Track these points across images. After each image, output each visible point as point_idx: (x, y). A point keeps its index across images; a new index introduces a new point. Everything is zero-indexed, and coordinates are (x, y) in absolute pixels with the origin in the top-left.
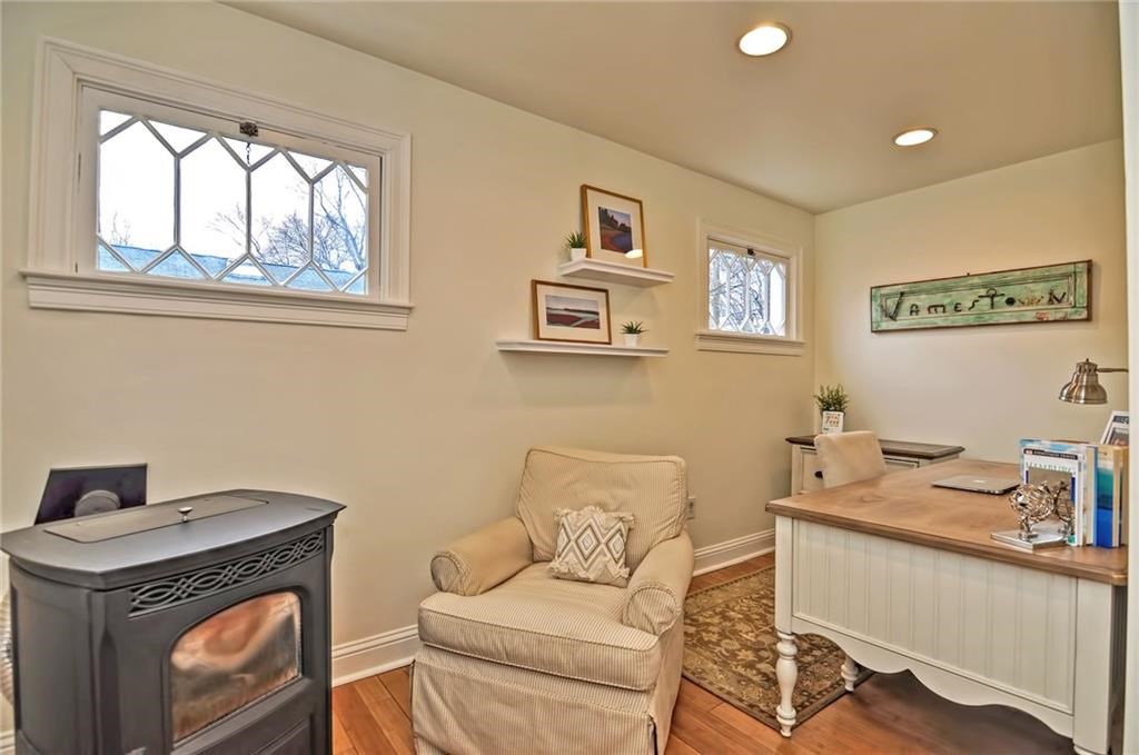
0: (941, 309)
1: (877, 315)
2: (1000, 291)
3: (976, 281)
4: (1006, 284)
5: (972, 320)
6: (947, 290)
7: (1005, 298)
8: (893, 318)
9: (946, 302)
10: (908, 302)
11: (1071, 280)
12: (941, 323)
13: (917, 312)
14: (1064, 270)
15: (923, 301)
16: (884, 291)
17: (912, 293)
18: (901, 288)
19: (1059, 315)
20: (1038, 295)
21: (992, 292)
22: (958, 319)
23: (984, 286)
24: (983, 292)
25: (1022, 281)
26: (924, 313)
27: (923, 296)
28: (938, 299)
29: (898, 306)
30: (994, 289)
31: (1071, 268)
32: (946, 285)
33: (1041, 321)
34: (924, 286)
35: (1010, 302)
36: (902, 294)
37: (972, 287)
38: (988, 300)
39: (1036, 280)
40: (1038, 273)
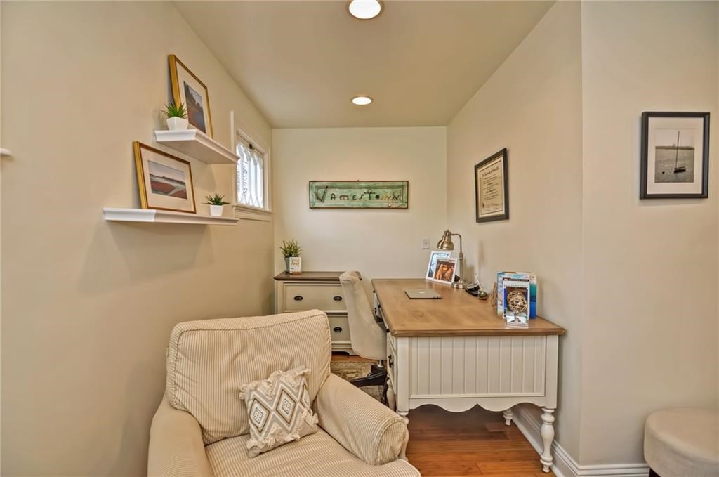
0: (346, 198)
1: (313, 198)
2: (374, 191)
3: (363, 184)
4: (376, 188)
5: (361, 204)
6: (349, 188)
7: (375, 195)
8: (322, 200)
9: (348, 194)
10: (330, 192)
11: (401, 189)
12: (347, 206)
13: (335, 198)
14: (398, 184)
15: (338, 192)
16: (317, 184)
17: (332, 187)
18: (326, 184)
19: (397, 206)
20: (389, 195)
21: (370, 191)
22: (355, 204)
23: (366, 188)
24: (366, 191)
25: (382, 187)
26: (337, 199)
27: (337, 190)
28: (345, 192)
29: (325, 193)
30: (372, 189)
31: (401, 183)
32: (349, 185)
33: (389, 208)
34: (339, 184)
35: (378, 197)
36: (327, 187)
37: (361, 188)
38: (368, 195)
39: (389, 187)
40: (389, 184)
